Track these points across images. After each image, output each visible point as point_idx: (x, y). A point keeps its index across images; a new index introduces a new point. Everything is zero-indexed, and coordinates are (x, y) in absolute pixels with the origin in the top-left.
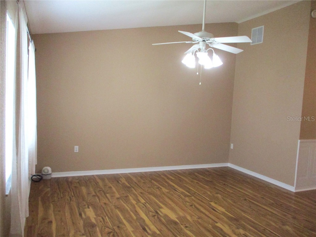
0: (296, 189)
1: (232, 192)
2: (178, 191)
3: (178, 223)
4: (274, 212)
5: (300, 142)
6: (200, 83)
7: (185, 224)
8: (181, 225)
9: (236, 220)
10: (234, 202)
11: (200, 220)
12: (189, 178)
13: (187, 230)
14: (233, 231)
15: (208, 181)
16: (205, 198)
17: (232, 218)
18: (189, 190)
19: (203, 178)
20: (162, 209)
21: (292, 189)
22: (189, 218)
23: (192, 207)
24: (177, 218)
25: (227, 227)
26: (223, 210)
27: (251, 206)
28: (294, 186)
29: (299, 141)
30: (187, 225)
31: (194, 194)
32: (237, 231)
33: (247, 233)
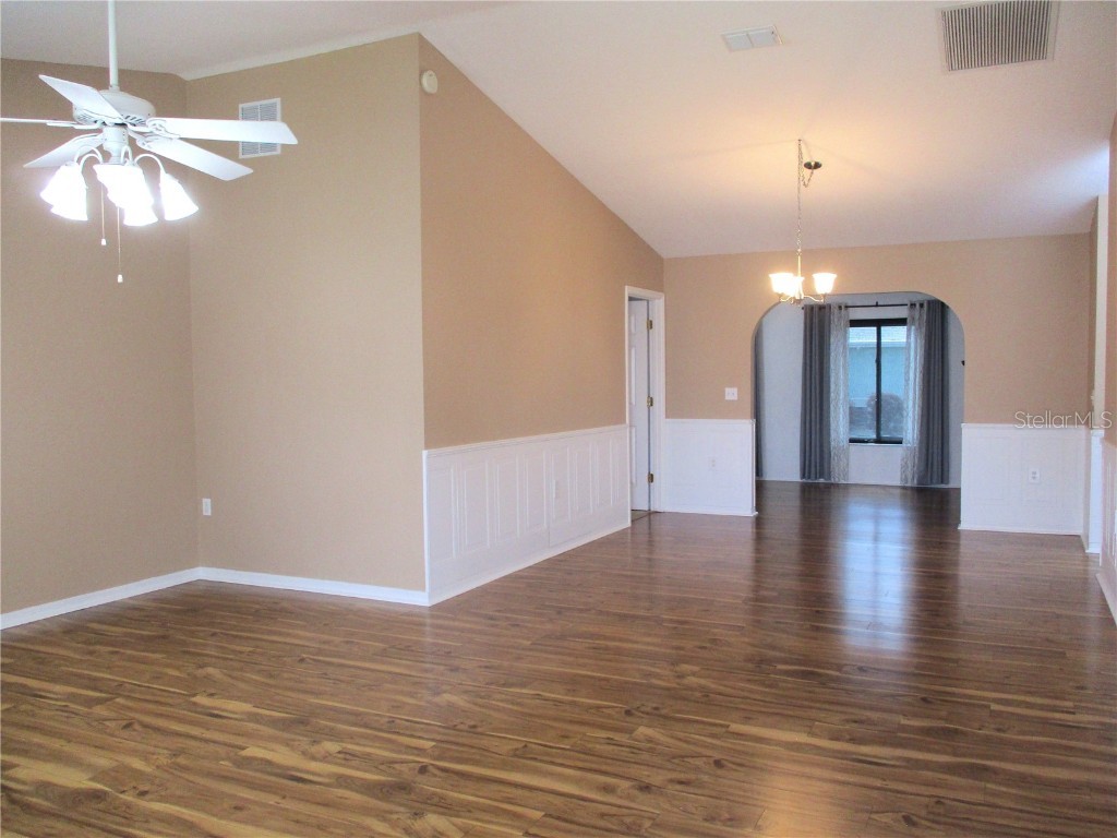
0: (430, 597)
1: (251, 649)
2: (48, 695)
3: (105, 793)
4: (397, 670)
5: (428, 457)
6: (120, 279)
7: (134, 788)
8: (122, 796)
9: (303, 722)
10: (271, 676)
11: (181, 760)
12: (74, 645)
13: (152, 800)
14: (304, 753)
15: (150, 639)
16: (170, 692)
17: (283, 720)
18: (94, 684)
19: (126, 635)
20: (17, 769)
21: (421, 599)
22: (137, 764)
23: (135, 730)
24: (91, 779)
25: (283, 749)
26: (247, 707)
27: (326, 674)
28: (423, 589)
29: (425, 453)
30: (143, 788)
31: (117, 690)
32: (314, 749)
33: (350, 746)
